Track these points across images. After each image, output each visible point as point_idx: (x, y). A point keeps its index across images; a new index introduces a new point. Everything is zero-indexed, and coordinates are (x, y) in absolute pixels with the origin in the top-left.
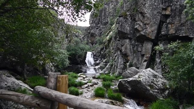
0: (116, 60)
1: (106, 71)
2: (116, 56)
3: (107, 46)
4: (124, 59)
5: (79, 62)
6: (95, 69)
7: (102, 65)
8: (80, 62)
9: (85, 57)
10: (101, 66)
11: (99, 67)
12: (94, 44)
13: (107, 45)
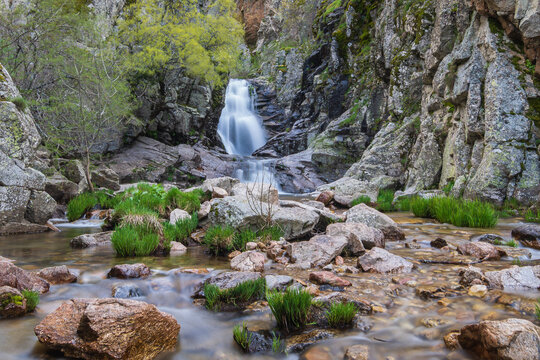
0: (458, 89)
1: (374, 171)
2: (459, 63)
3: (349, 40)
4: (529, 79)
5: (185, 126)
6: (280, 169)
7: (325, 147)
8: (192, 126)
9: (217, 104)
10: (320, 155)
11: (308, 158)
12: (260, 42)
13: (349, 33)
